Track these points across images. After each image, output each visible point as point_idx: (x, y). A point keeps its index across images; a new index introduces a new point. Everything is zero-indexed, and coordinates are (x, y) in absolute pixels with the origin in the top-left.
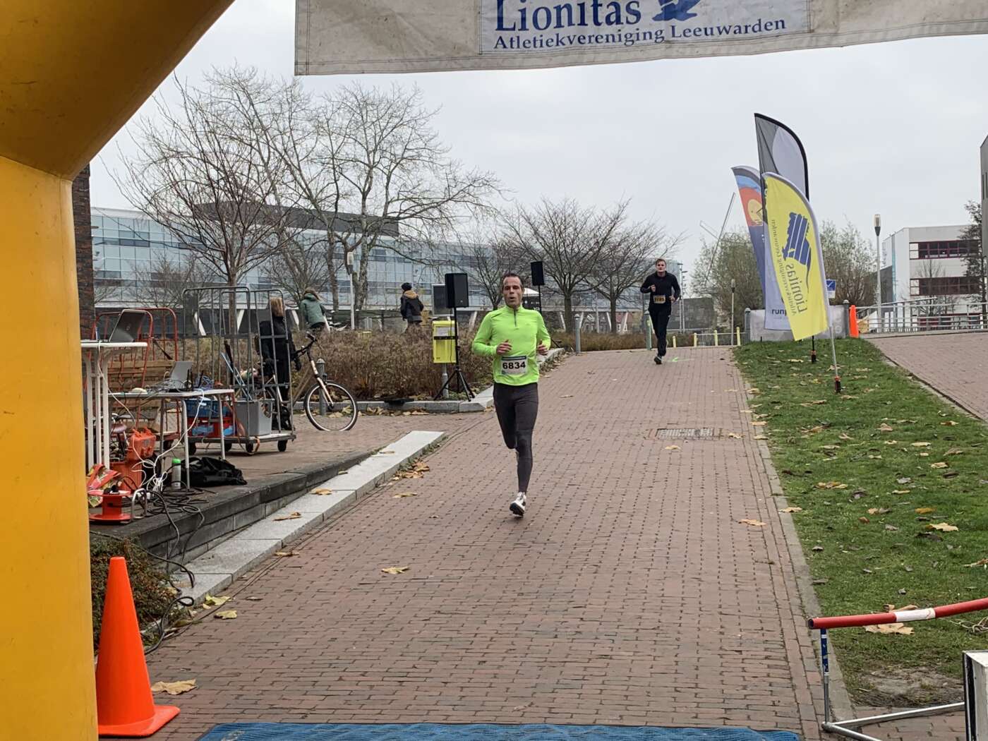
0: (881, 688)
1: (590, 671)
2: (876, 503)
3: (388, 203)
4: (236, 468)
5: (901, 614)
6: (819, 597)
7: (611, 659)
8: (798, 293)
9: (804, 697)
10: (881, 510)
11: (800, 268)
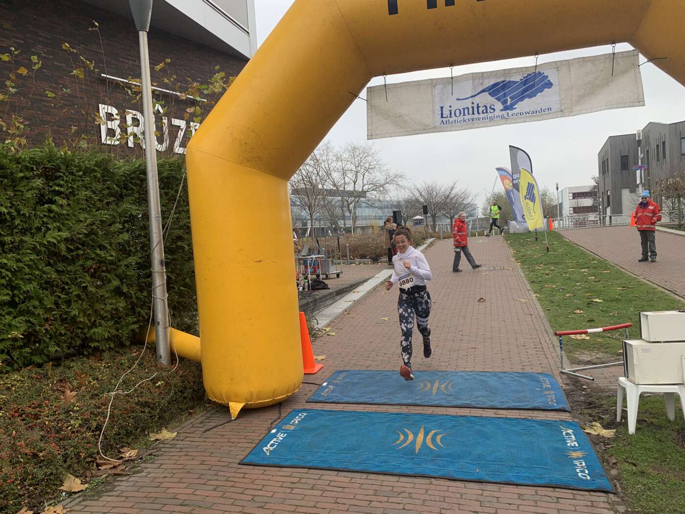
0: (580, 358)
1: (468, 353)
2: (569, 292)
3: (363, 186)
4: (326, 283)
5: (589, 331)
6: (552, 327)
7: (476, 348)
8: (530, 213)
9: (552, 361)
10: (572, 295)
11: (531, 204)
